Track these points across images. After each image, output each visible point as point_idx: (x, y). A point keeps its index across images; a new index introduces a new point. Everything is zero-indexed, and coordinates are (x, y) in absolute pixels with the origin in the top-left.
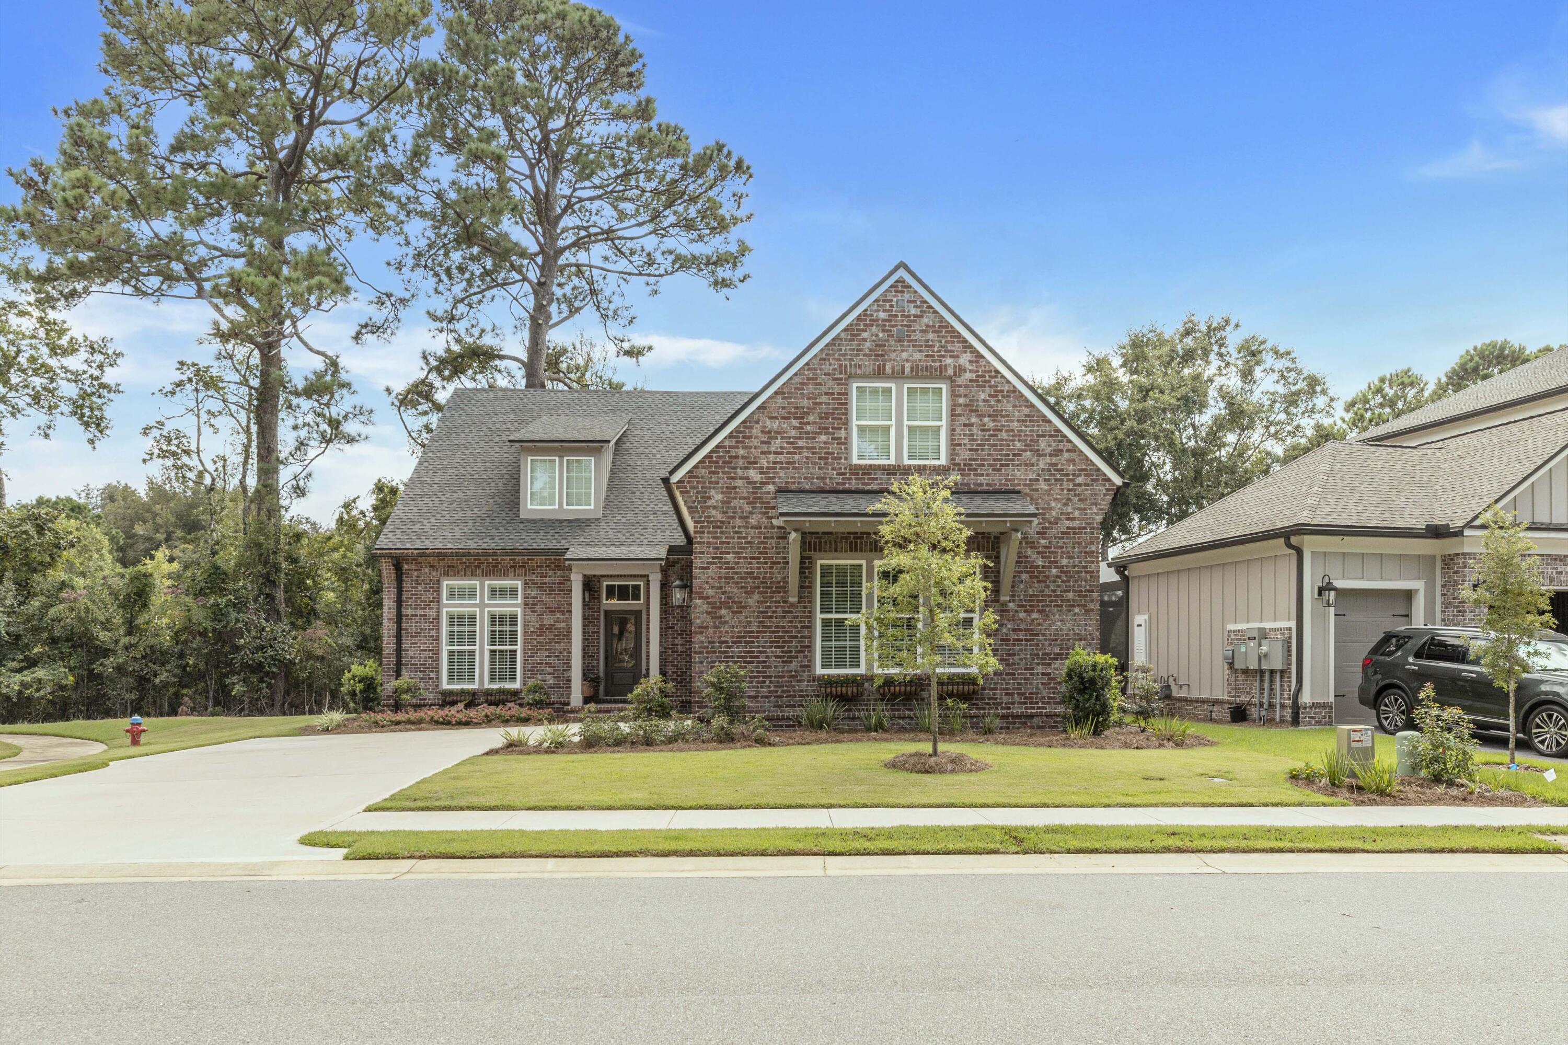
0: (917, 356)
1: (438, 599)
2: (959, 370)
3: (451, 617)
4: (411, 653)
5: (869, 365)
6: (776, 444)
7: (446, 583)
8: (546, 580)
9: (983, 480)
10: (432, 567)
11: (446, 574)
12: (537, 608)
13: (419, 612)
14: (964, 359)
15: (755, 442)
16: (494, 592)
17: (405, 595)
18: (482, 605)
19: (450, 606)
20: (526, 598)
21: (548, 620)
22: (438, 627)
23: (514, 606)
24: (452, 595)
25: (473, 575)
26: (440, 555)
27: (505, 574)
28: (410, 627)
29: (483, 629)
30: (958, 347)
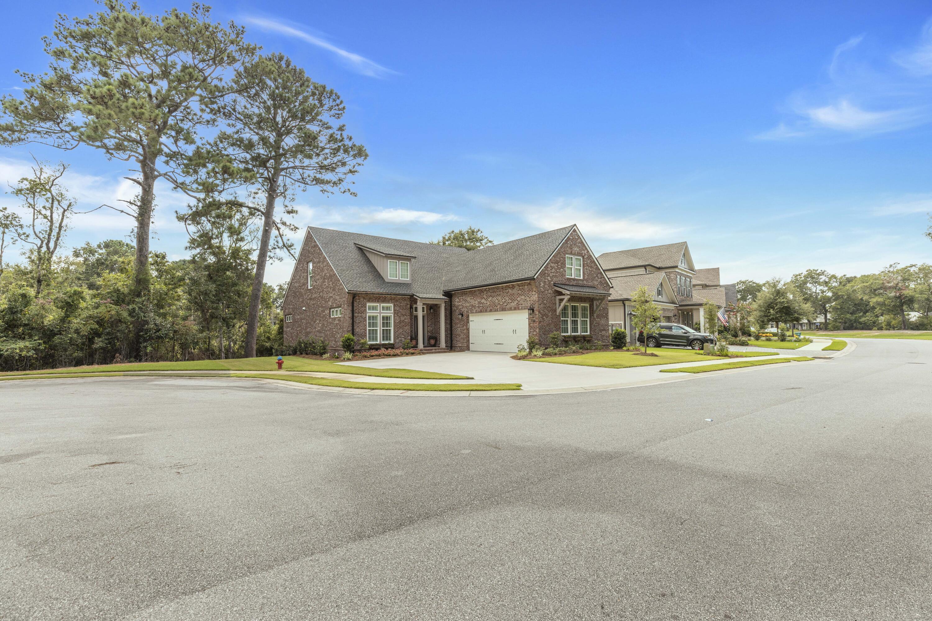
0: (578, 250)
1: (366, 310)
2: (585, 255)
3: (369, 317)
4: (357, 330)
5: (570, 251)
6: (553, 270)
7: (368, 304)
8: (402, 304)
9: (590, 284)
10: (364, 298)
11: (369, 301)
12: (399, 314)
13: (360, 315)
14: (586, 251)
15: (549, 269)
16: (383, 308)
17: (355, 308)
18: (380, 313)
19: (370, 313)
20: (394, 310)
21: (402, 319)
22: (366, 320)
23: (390, 313)
24: (369, 309)
25: (378, 302)
26: (367, 294)
27: (388, 302)
28: (357, 320)
29: (379, 321)
30: (584, 248)
